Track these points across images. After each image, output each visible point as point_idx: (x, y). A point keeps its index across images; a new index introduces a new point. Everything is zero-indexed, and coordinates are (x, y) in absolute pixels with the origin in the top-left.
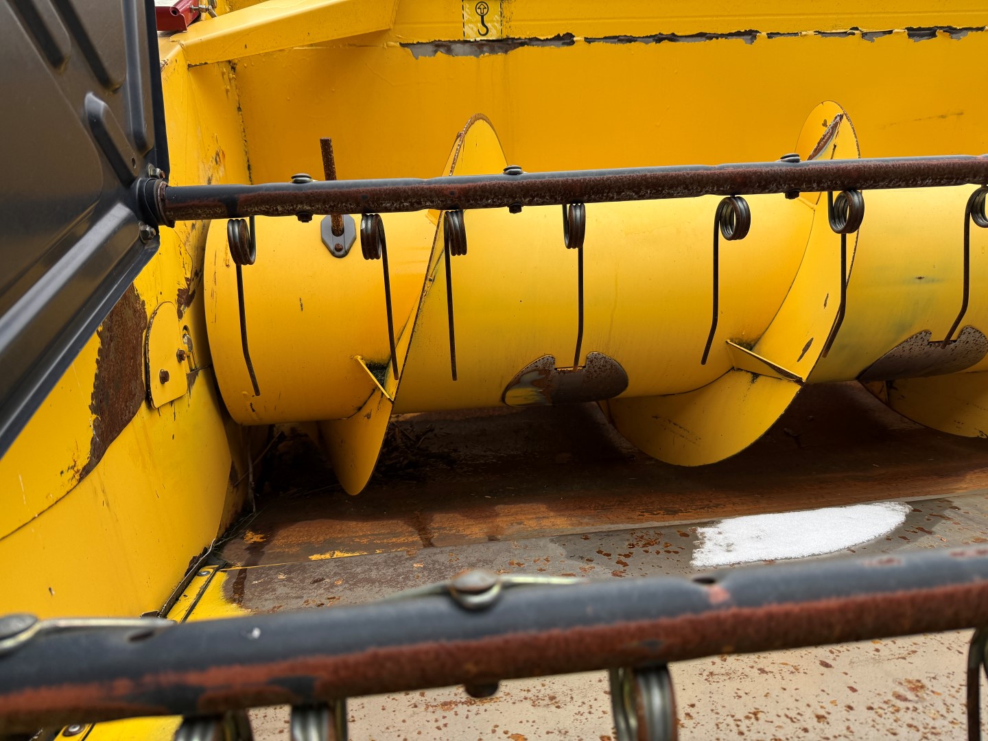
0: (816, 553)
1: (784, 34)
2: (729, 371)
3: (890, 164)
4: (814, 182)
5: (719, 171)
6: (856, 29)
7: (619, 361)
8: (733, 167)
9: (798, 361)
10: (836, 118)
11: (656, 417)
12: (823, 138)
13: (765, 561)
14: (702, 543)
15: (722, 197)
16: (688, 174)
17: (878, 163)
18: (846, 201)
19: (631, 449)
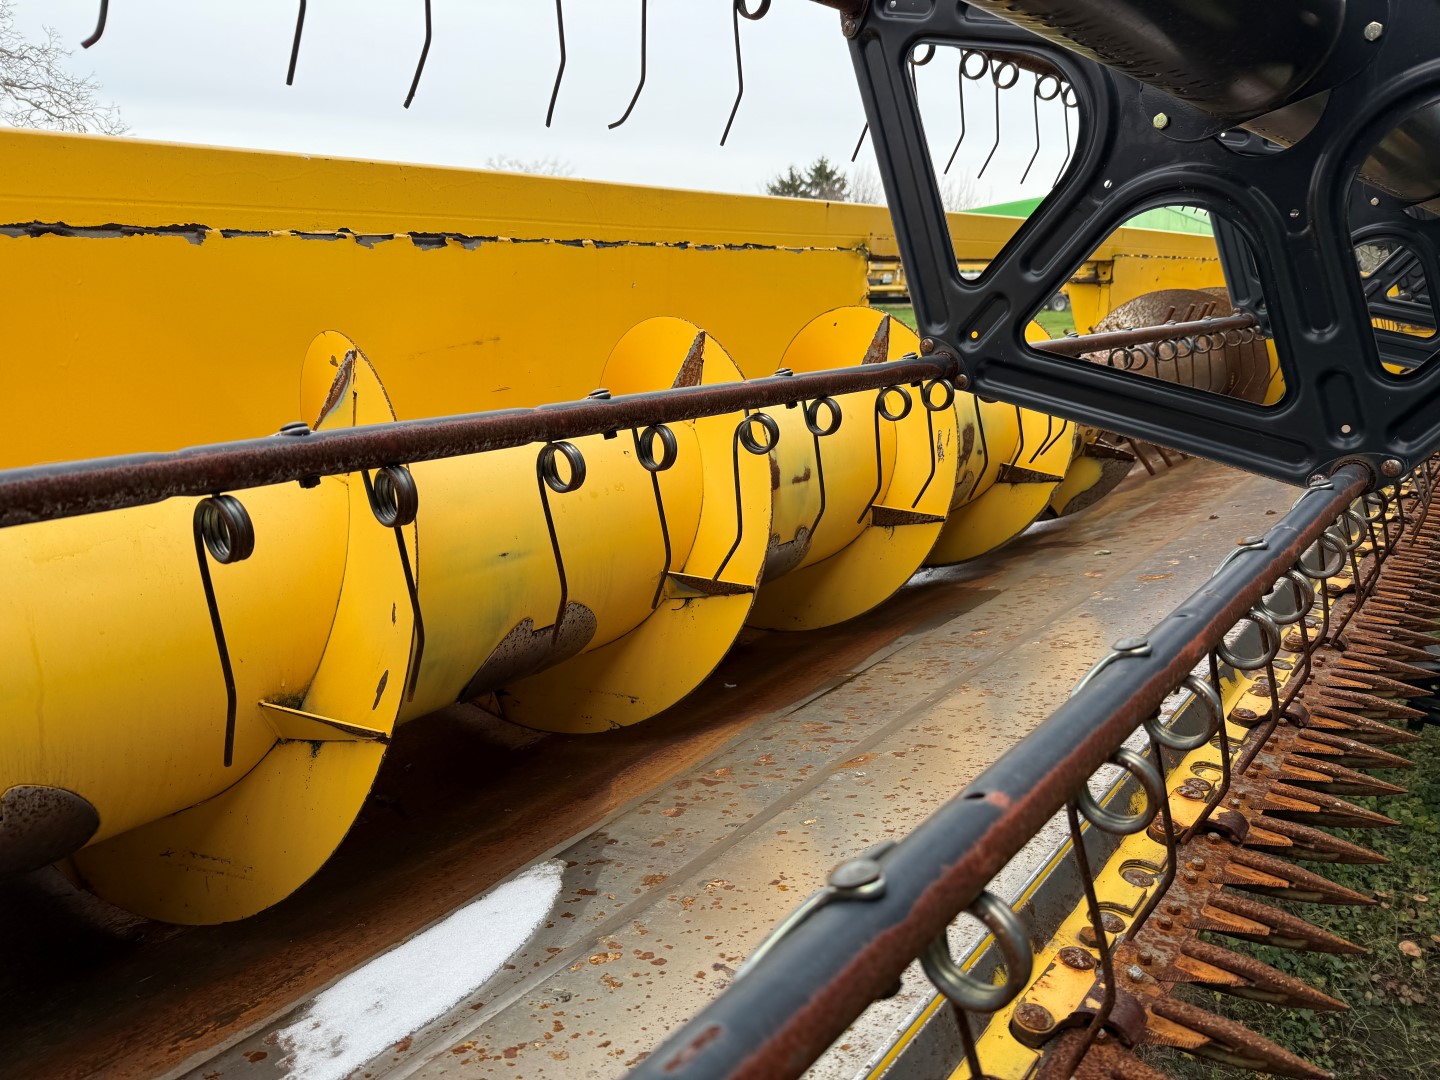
0: (465, 993)
1: (246, 233)
2: (274, 746)
3: (435, 426)
4: (338, 461)
5: (184, 461)
6: (347, 230)
7: (72, 788)
8: (206, 450)
9: (374, 708)
10: (347, 355)
11: (167, 854)
12: (336, 384)
13: (397, 1043)
14: (290, 1061)
15: (199, 499)
16: (129, 470)
17: (419, 427)
18: (389, 481)
19: (130, 922)
